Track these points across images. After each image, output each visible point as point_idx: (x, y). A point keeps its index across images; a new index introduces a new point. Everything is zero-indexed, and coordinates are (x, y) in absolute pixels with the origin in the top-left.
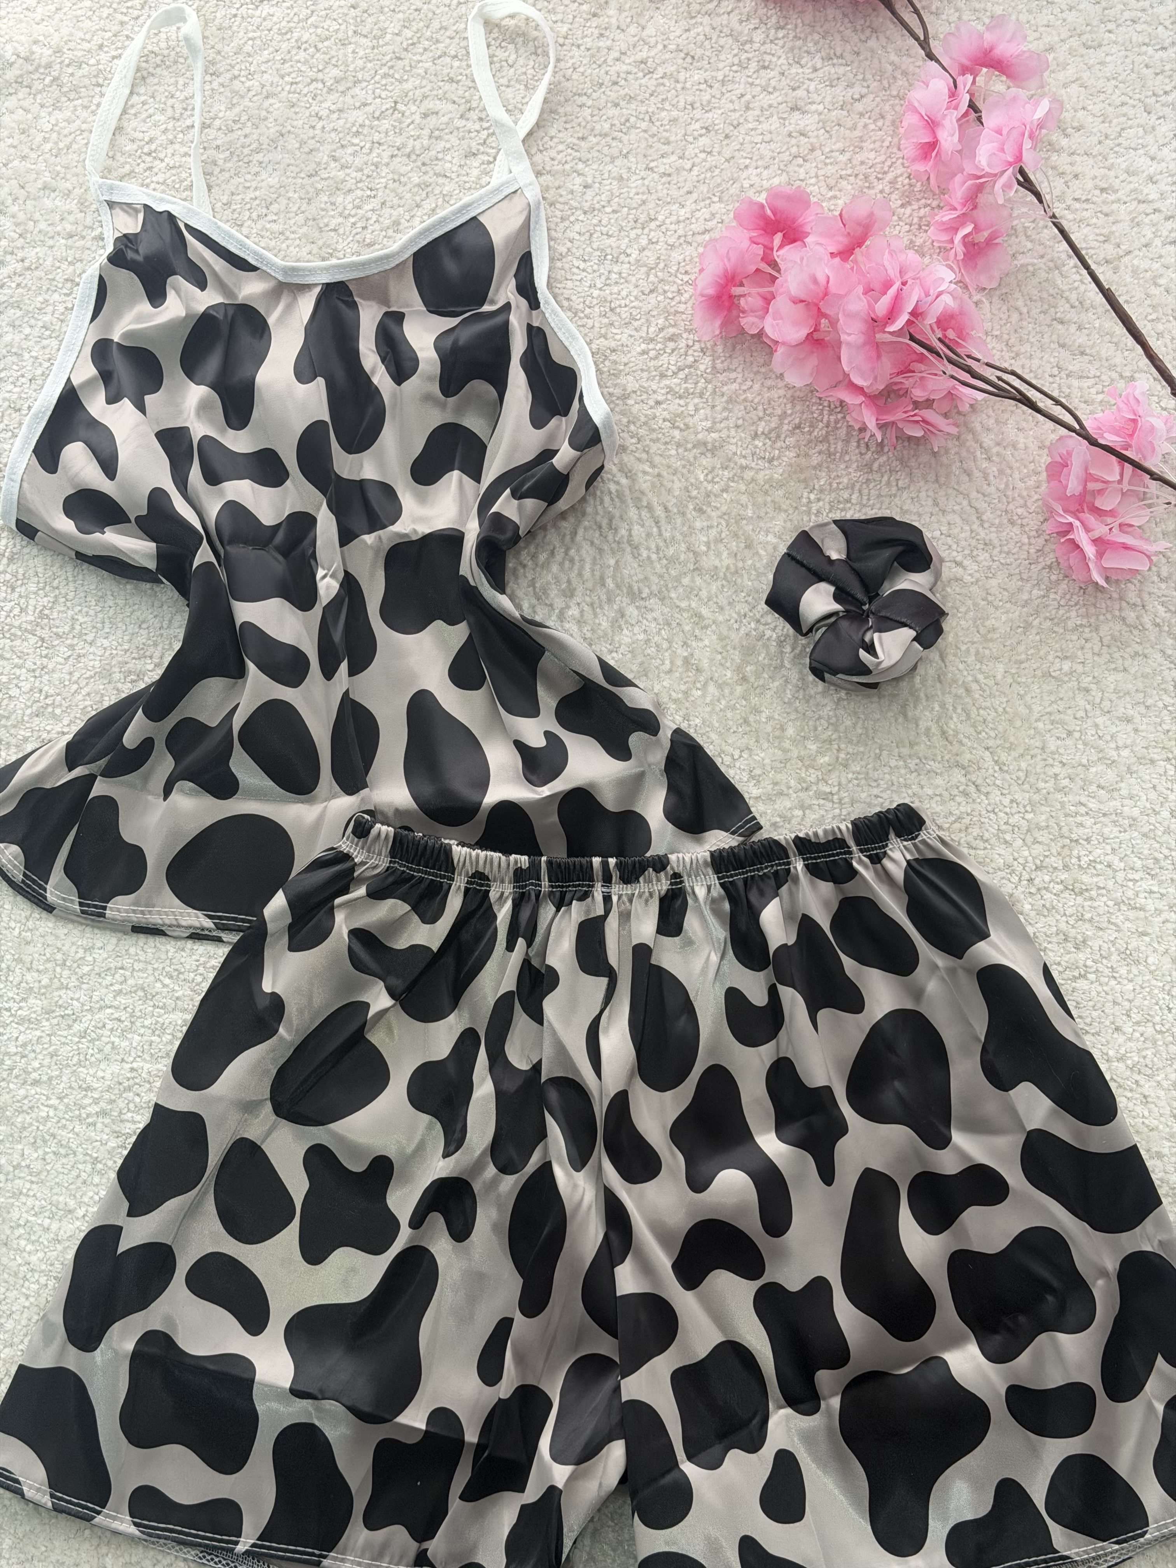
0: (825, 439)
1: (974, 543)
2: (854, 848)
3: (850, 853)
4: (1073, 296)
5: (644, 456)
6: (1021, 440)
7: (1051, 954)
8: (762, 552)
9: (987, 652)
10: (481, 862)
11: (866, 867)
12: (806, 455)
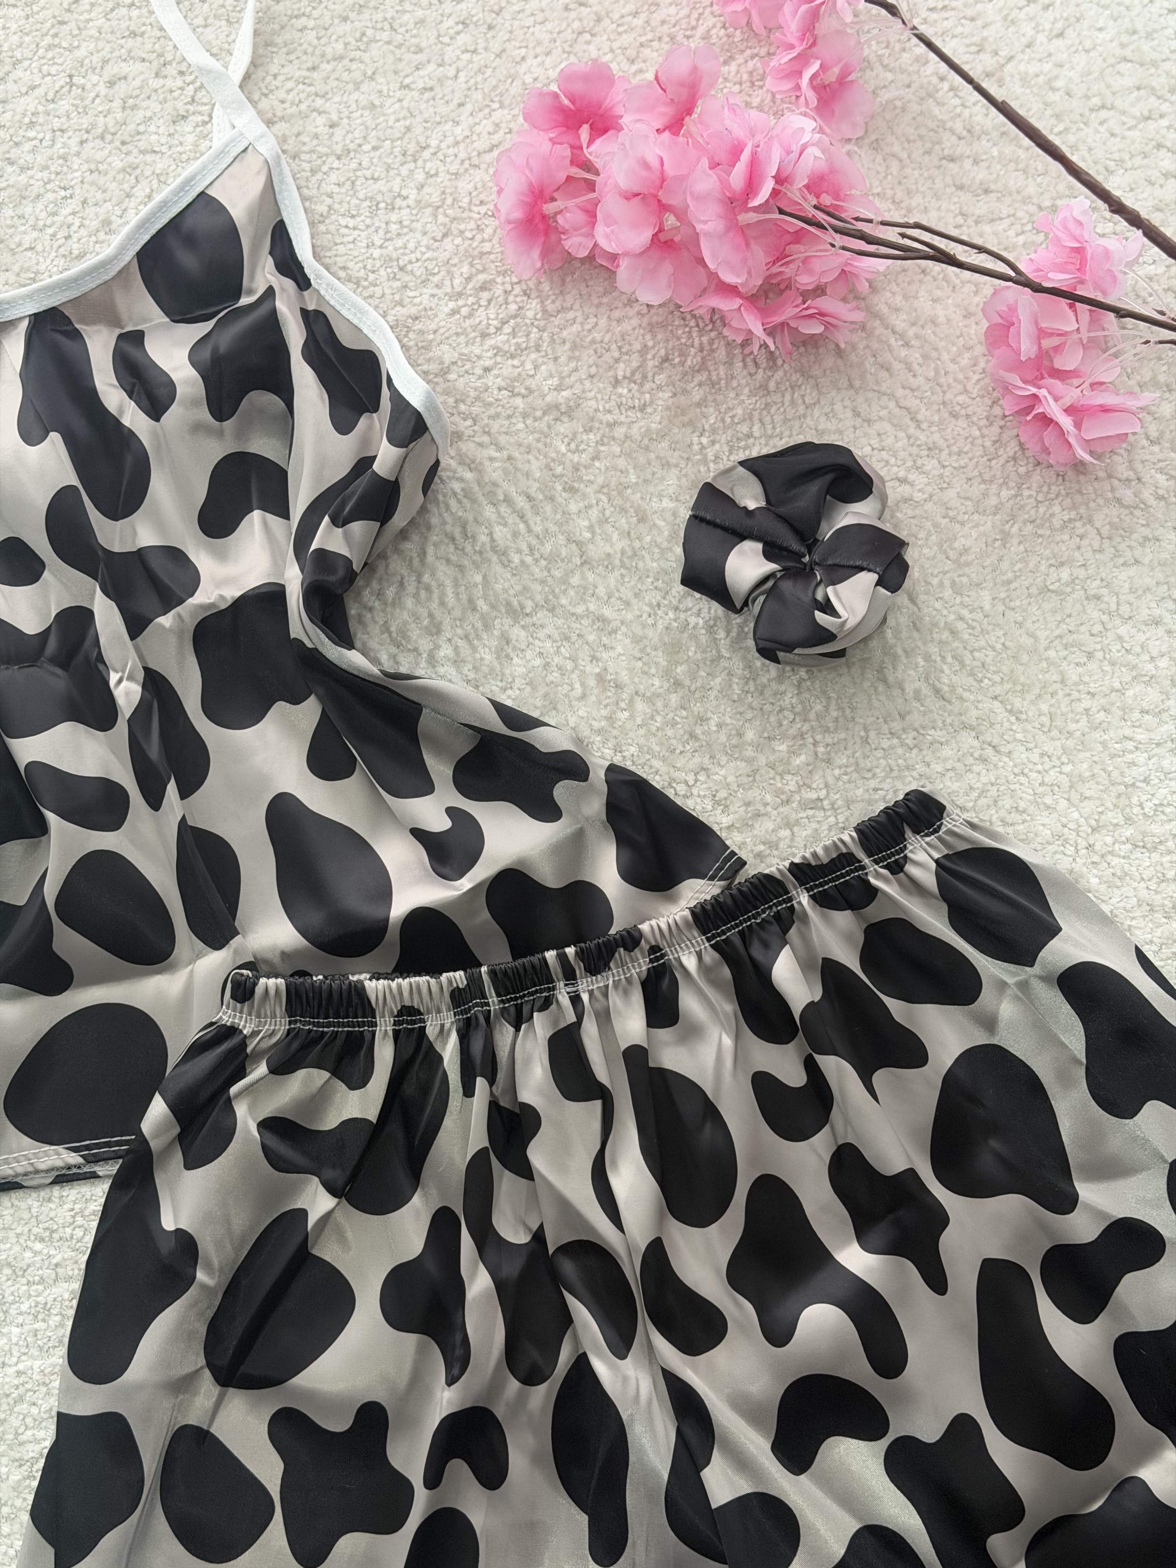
0: (703, 367)
1: (915, 450)
2: (867, 861)
3: (863, 868)
4: (958, 126)
5: (486, 439)
6: (941, 313)
7: (1138, 932)
8: (661, 523)
9: (965, 580)
10: (406, 994)
11: (886, 880)
12: (685, 392)
